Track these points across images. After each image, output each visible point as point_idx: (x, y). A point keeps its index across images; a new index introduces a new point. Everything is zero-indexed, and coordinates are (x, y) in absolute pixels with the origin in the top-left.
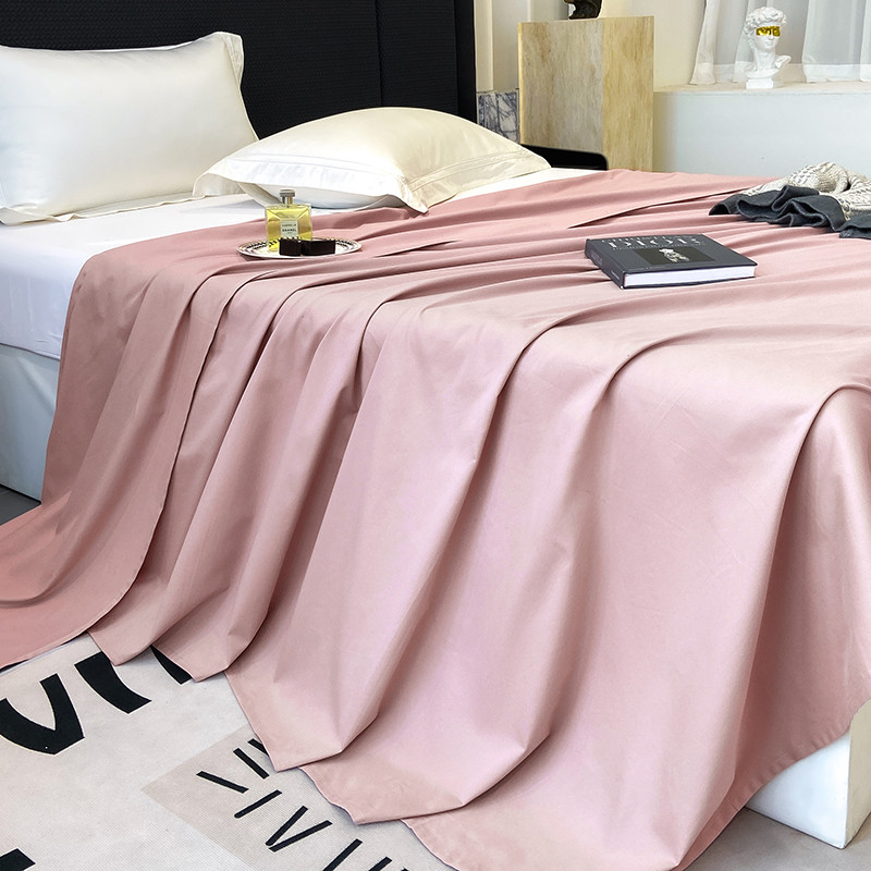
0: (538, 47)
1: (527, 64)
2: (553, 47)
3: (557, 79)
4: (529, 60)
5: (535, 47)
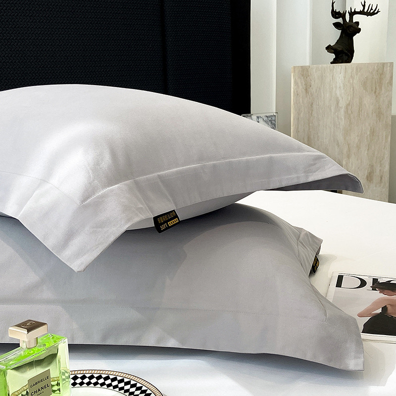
0: (304, 83)
1: (297, 94)
2: (313, 83)
3: (314, 106)
4: (297, 91)
5: (302, 83)
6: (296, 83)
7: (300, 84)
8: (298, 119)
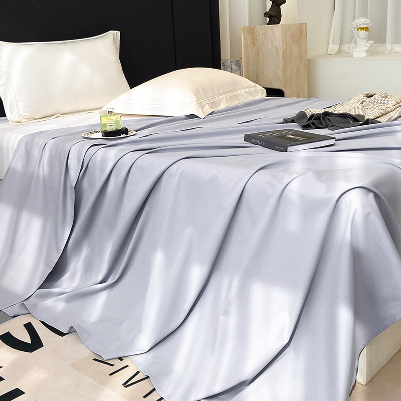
1: (246, 46)
2: (258, 38)
3: (260, 54)
4: (246, 44)
5: (250, 38)
6: (245, 38)
7: (248, 39)
8: (248, 63)
